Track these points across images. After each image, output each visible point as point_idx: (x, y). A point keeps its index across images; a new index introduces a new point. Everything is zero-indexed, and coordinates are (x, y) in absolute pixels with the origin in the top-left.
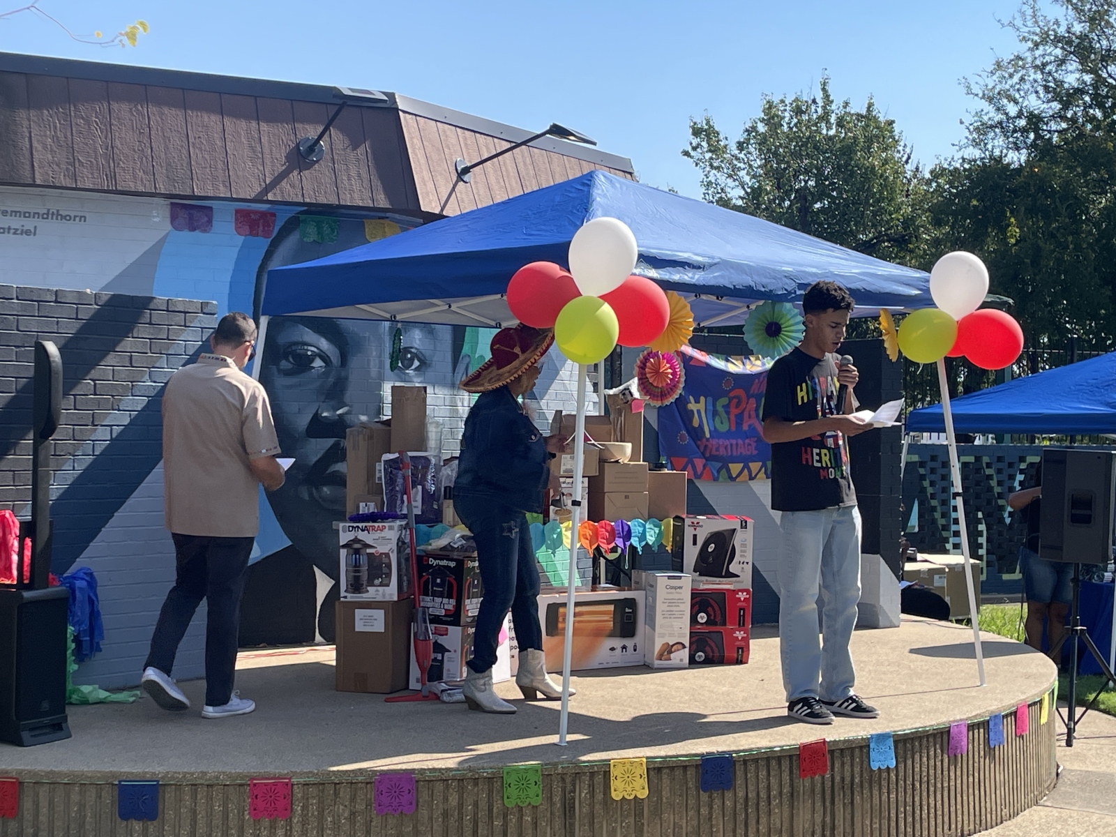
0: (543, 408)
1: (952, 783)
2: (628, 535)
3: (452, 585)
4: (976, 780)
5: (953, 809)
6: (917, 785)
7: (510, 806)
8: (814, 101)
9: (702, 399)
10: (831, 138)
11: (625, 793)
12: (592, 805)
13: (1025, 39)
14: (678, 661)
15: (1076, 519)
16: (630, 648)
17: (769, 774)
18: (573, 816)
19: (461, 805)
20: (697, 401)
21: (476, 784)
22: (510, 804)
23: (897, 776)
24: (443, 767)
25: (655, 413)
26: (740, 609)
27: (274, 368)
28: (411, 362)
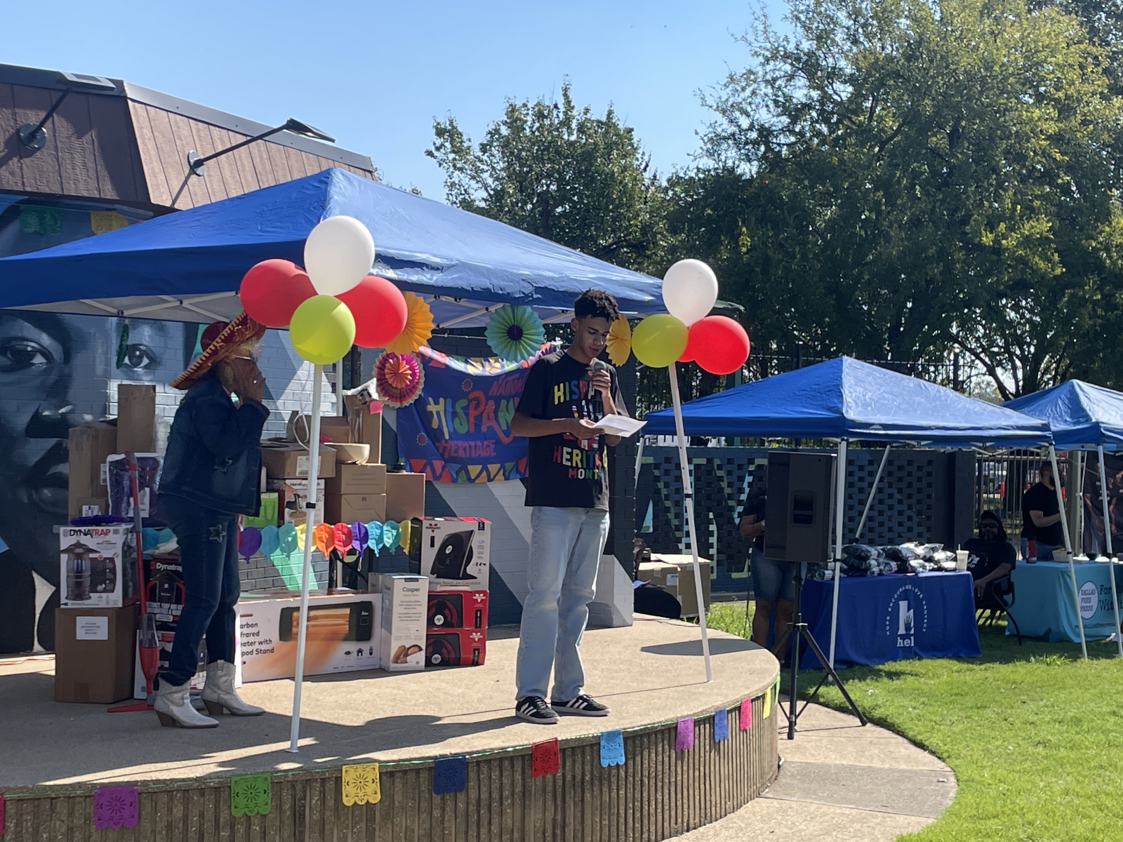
0: (280, 408)
1: (679, 778)
2: (365, 538)
3: (181, 590)
4: (702, 774)
5: (679, 803)
6: (646, 780)
7: (237, 816)
8: (556, 106)
9: (442, 400)
10: (572, 144)
11: (357, 799)
12: (322, 813)
13: (756, 54)
14: (415, 664)
15: (798, 520)
16: (366, 652)
17: (501, 775)
18: (302, 823)
19: (185, 818)
20: (437, 403)
21: (203, 795)
22: (238, 813)
23: (626, 772)
24: (168, 778)
25: (394, 414)
26: (477, 611)
28: (140, 359)
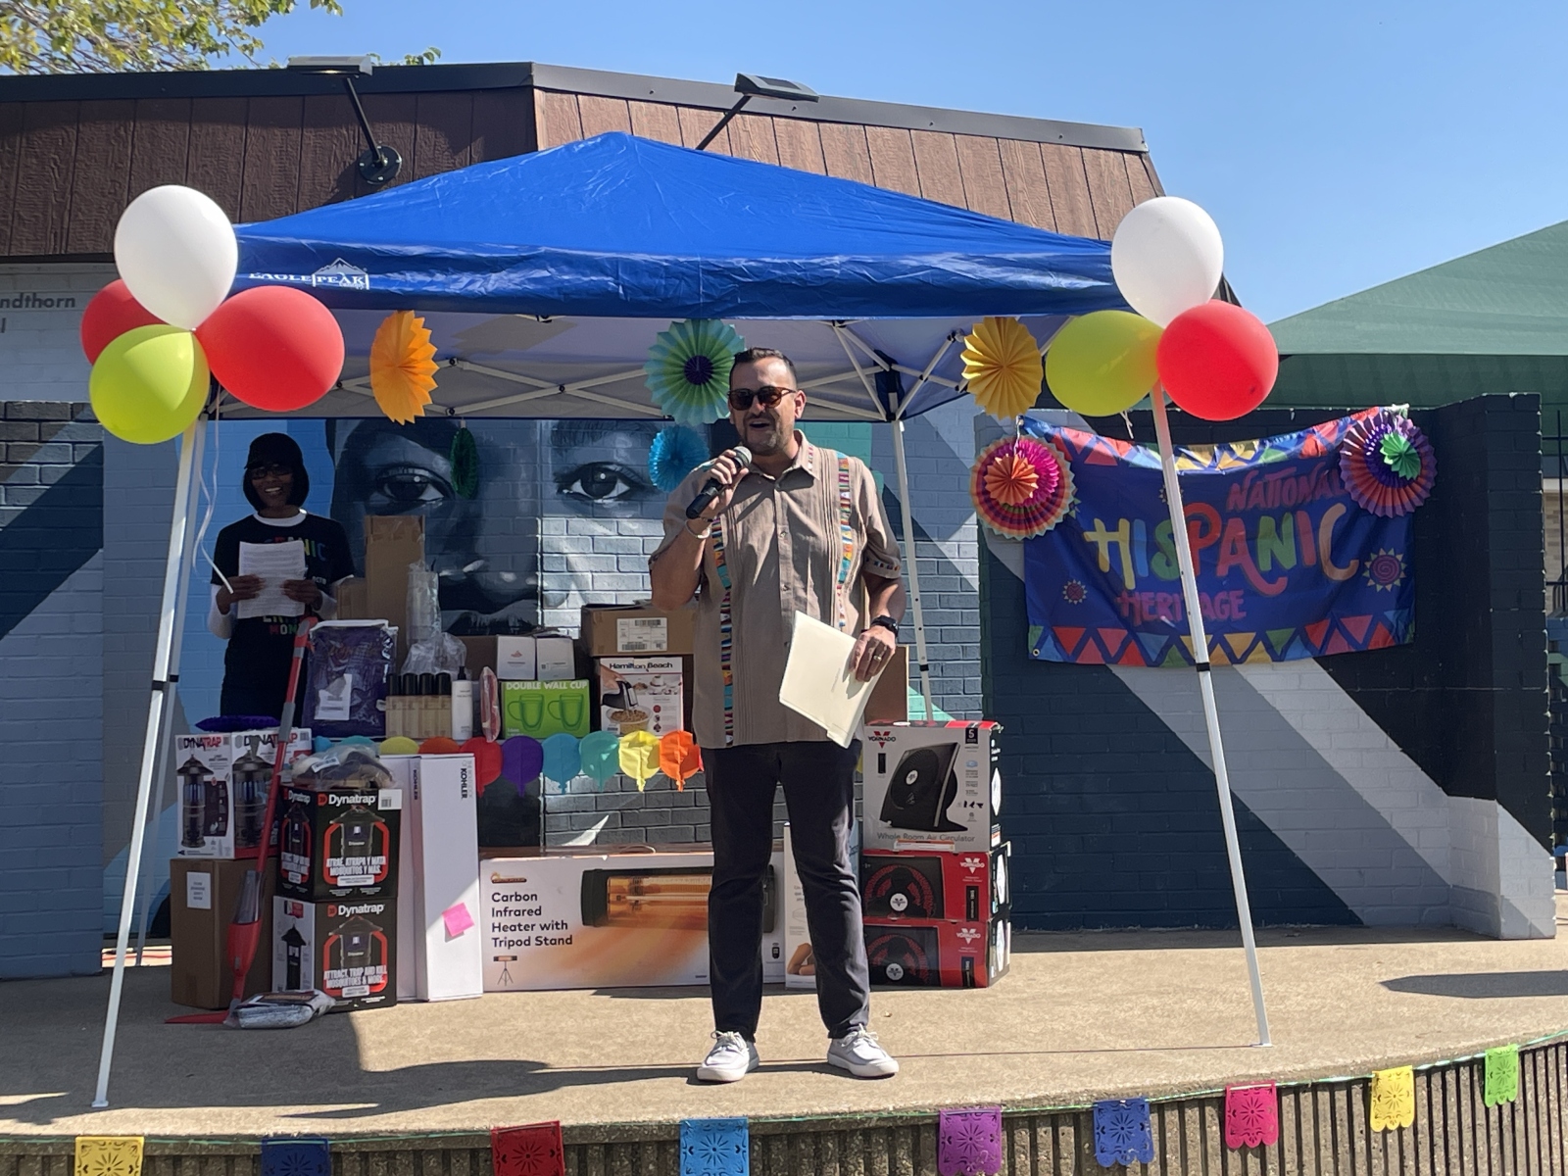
20: (1112, 527)
26: (969, 888)
27: (361, 505)
28: (609, 485)
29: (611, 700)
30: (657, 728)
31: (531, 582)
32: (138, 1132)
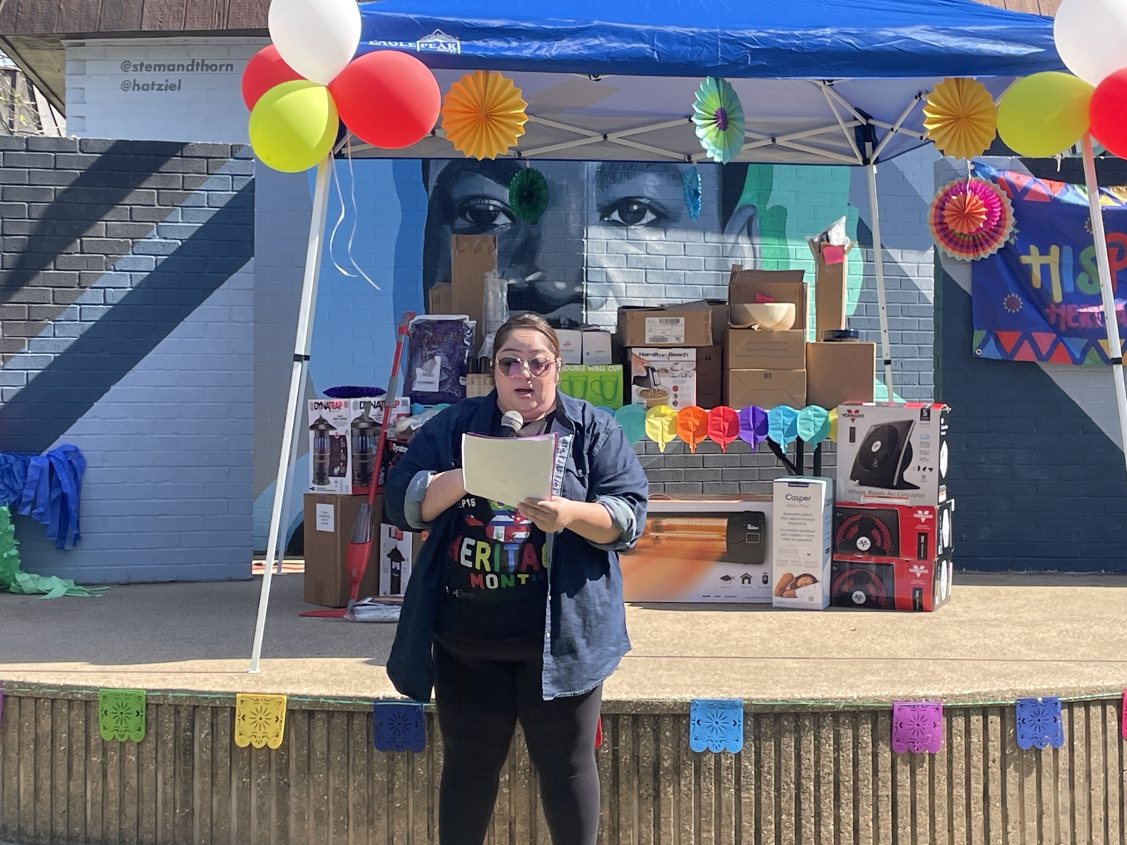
7: (108, 739)
11: (253, 741)
12: (214, 751)
14: (807, 600)
18: (189, 761)
19: (54, 733)
20: (1044, 251)
23: (758, 767)
26: (920, 534)
27: (448, 228)
28: (639, 216)
29: (640, 380)
30: (675, 403)
31: (578, 289)
32: (282, 692)
